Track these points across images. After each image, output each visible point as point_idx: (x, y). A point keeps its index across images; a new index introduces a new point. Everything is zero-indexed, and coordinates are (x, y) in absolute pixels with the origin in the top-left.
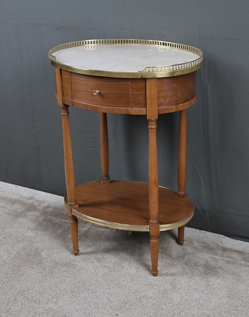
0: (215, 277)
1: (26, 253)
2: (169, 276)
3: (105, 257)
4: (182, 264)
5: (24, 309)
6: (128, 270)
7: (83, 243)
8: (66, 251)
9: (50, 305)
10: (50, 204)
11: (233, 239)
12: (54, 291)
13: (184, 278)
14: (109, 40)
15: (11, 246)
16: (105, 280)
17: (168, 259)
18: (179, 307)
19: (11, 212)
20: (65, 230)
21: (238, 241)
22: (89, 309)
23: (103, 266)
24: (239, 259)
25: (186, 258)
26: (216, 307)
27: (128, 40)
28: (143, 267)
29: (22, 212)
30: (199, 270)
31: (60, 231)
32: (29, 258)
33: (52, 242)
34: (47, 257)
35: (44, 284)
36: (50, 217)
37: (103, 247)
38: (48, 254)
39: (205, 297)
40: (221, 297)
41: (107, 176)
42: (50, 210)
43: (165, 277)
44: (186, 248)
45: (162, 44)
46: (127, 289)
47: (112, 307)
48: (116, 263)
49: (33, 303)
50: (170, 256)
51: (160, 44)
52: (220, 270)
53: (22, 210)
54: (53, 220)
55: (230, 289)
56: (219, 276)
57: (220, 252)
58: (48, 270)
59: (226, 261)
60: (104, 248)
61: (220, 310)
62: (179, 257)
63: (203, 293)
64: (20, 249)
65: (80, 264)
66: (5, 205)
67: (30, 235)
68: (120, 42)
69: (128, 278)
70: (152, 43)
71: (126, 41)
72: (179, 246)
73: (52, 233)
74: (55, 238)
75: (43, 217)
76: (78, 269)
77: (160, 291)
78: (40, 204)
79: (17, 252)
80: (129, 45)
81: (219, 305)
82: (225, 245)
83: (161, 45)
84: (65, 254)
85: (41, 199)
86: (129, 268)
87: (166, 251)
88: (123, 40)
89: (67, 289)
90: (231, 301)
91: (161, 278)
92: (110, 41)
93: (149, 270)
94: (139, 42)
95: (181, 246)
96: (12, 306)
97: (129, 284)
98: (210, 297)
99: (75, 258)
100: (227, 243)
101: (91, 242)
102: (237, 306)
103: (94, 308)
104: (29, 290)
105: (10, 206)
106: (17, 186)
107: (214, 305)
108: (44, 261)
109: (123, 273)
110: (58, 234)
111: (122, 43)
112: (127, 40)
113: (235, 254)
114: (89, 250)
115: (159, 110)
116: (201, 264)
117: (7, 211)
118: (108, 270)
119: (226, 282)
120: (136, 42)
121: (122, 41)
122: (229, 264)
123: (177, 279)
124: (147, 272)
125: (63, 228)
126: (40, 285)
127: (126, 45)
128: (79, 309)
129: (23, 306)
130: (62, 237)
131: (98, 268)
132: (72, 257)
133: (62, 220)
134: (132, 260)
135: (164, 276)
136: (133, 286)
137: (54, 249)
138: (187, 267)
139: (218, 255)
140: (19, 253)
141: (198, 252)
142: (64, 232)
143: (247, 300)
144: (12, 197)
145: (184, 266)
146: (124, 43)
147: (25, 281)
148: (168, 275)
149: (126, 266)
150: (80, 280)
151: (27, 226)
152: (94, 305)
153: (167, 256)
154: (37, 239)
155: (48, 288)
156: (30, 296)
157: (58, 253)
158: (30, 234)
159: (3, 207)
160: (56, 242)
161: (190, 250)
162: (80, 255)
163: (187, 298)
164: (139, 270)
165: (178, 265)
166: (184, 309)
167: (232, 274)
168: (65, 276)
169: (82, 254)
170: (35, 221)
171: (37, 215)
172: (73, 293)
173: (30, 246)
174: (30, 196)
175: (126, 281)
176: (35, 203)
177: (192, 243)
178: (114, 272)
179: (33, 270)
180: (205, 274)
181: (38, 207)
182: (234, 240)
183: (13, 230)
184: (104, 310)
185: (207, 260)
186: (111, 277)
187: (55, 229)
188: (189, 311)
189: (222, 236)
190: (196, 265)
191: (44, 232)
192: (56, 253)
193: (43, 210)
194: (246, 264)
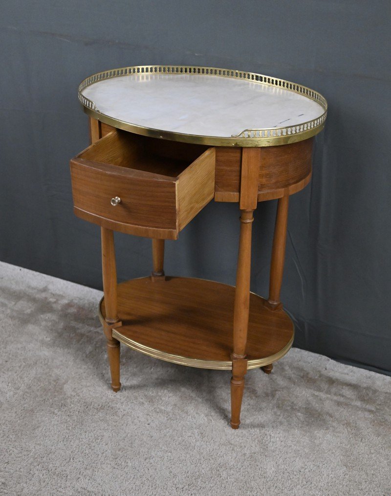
0: (323, 429)
1: (41, 388)
2: (256, 429)
3: (160, 394)
4: (273, 408)
5: (44, 489)
6: (195, 418)
7: (125, 369)
8: (101, 384)
9: (83, 482)
10: (72, 300)
11: (341, 363)
12: (87, 456)
13: (278, 432)
14: (171, 67)
15: (18, 375)
16: (163, 435)
17: (251, 398)
18: (275, 485)
19: (15, 314)
20: (97, 346)
21: (348, 366)
22: (143, 489)
23: (158, 410)
24: (353, 397)
25: (277, 396)
26: (330, 484)
27: (201, 68)
28: (216, 412)
29: (31, 315)
30: (298, 418)
31: (89, 348)
32: (46, 395)
33: (79, 366)
34: (74, 394)
35: (72, 443)
36: (73, 323)
37: (155, 376)
38: (75, 389)
39: (312, 466)
40: (335, 465)
41: (162, 271)
42: (72, 310)
43: (251, 430)
44: (276, 379)
45: (255, 77)
46: (196, 451)
47: (177, 486)
48: (175, 405)
49: (56, 479)
50: (253, 392)
51: (251, 77)
52: (328, 417)
53: (32, 311)
54: (78, 329)
55: (347, 451)
56: (327, 429)
57: (325, 386)
58: (75, 418)
59: (335, 401)
60: (157, 379)
61: (336, 489)
62: (267, 395)
63: (308, 458)
64: (32, 379)
65: (124, 406)
66: (6, 302)
67: (45, 355)
68: (188, 70)
69: (196, 431)
70: (239, 75)
71: (197, 70)
72: (265, 374)
73: (77, 351)
74: (84, 360)
75: (62, 324)
76: (121, 417)
77: (245, 454)
78: (57, 300)
79: (27, 385)
80: (201, 76)
81: (334, 479)
82: (331, 374)
83: (253, 79)
84: (100, 389)
85: (58, 292)
86: (197, 413)
87: (247, 384)
88: (192, 68)
89: (107, 452)
90: (350, 473)
91: (245, 432)
92: (173, 69)
93: (225, 417)
94: (218, 72)
95: (267, 375)
96: (25, 485)
97: (198, 444)
98: (319, 466)
99: (115, 396)
100: (333, 370)
101: (136, 367)
102: (359, 483)
103: (150, 487)
104: (49, 455)
105: (13, 303)
106: (22, 269)
107: (327, 481)
108: (68, 401)
109: (188, 423)
110: (87, 353)
111: (190, 72)
112: (199, 67)
113: (347, 388)
114: (135, 382)
115: (259, 195)
116: (300, 408)
117: (9, 311)
118: (165, 418)
119: (339, 440)
120: (214, 72)
121: (190, 69)
122: (339, 408)
123: (268, 433)
124: (223, 422)
125: (95, 343)
126: (65, 445)
127: (197, 76)
128: (127, 490)
129: (42, 483)
130: (92, 358)
131: (151, 414)
132: (110, 394)
133: (92, 329)
134: (200, 400)
135: (249, 429)
136: (205, 446)
137: (83, 380)
138: (281, 413)
139: (322, 391)
140: (31, 387)
141: (293, 385)
142: (96, 350)
143: (372, 472)
144: (14, 287)
145: (276, 410)
146: (195, 72)
147: (42, 438)
148: (254, 427)
149: (192, 411)
150: (124, 435)
151: (40, 338)
152: (149, 481)
153: (250, 392)
154: (56, 363)
155: (77, 451)
156: (51, 465)
157: (89, 386)
158: (46, 353)
159: (4, 305)
160: (86, 367)
161: (281, 382)
162: (121, 391)
163: (286, 468)
164: (210, 418)
165: (267, 409)
166: (283, 488)
167: (346, 424)
168: (102, 428)
169: (126, 388)
170: (52, 330)
171: (54, 320)
172: (117, 460)
173: (46, 374)
174: (41, 285)
175: (194, 438)
176: (51, 298)
177: (283, 369)
178: (175, 422)
179: (54, 418)
180: (307, 425)
181: (54, 306)
182: (343, 365)
183: (19, 346)
184: (165, 490)
185: (307, 401)
186: (171, 431)
187: (81, 344)
188: (291, 492)
189: (324, 357)
190: (292, 408)
191: (66, 350)
192: (86, 386)
193: (62, 310)
194: (364, 406)
